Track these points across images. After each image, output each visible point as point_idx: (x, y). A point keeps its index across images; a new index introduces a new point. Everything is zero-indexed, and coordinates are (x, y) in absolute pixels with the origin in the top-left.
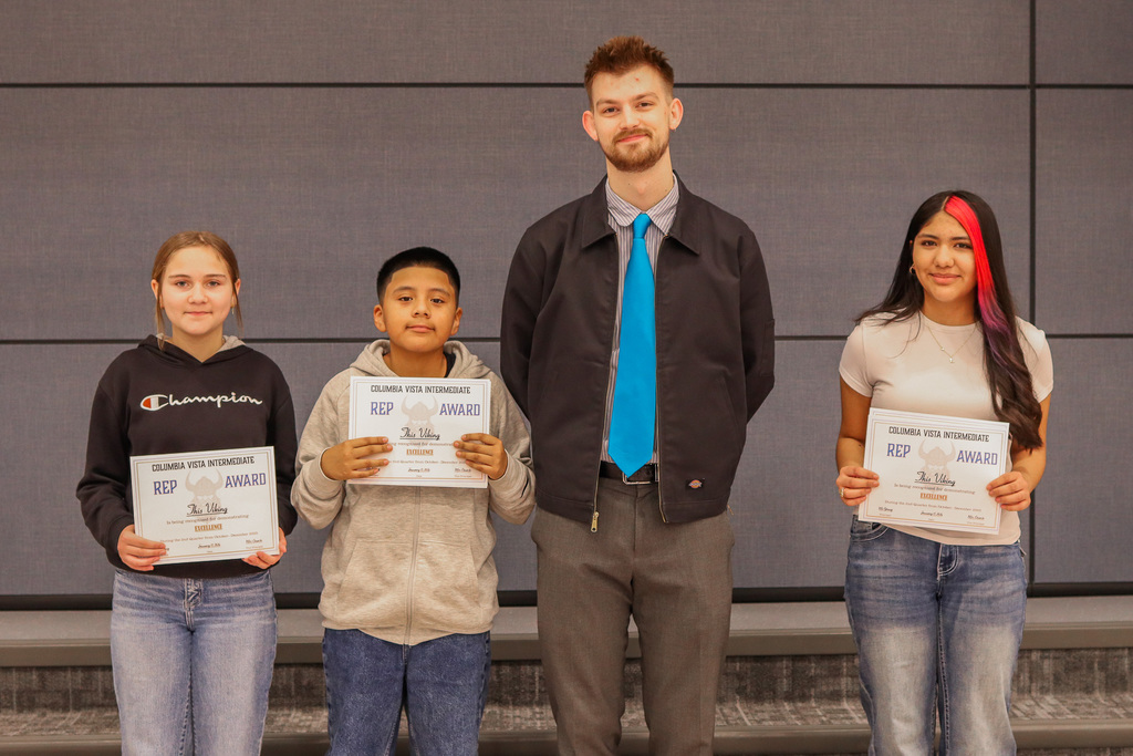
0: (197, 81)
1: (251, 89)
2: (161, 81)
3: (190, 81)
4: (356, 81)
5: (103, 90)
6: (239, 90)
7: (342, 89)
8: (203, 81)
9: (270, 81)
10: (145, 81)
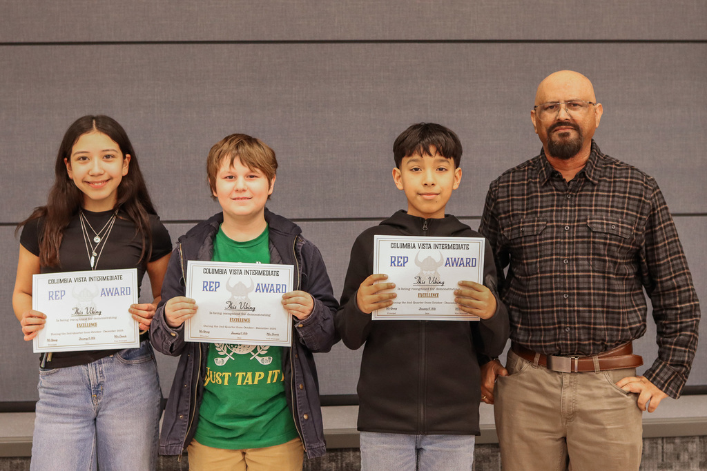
0: (161, 40)
1: (199, 45)
2: (135, 40)
3: (156, 40)
4: (273, 39)
5: (95, 46)
6: (191, 45)
7: (263, 45)
8: (165, 40)
9: (212, 40)
10: (124, 40)
